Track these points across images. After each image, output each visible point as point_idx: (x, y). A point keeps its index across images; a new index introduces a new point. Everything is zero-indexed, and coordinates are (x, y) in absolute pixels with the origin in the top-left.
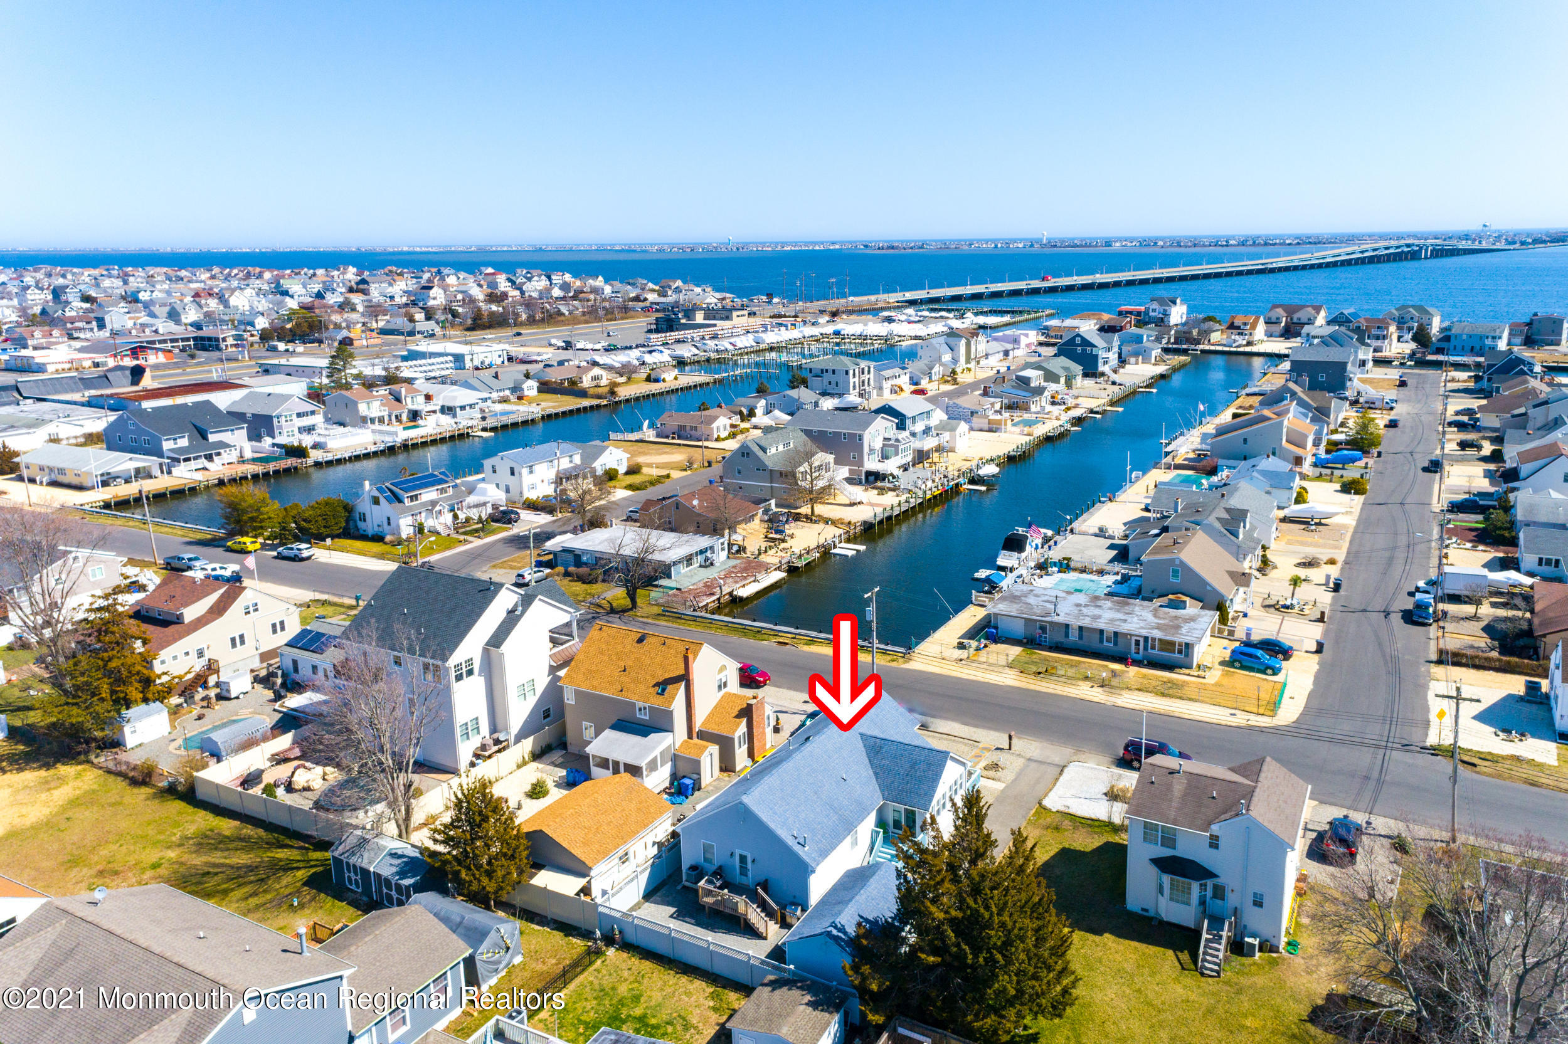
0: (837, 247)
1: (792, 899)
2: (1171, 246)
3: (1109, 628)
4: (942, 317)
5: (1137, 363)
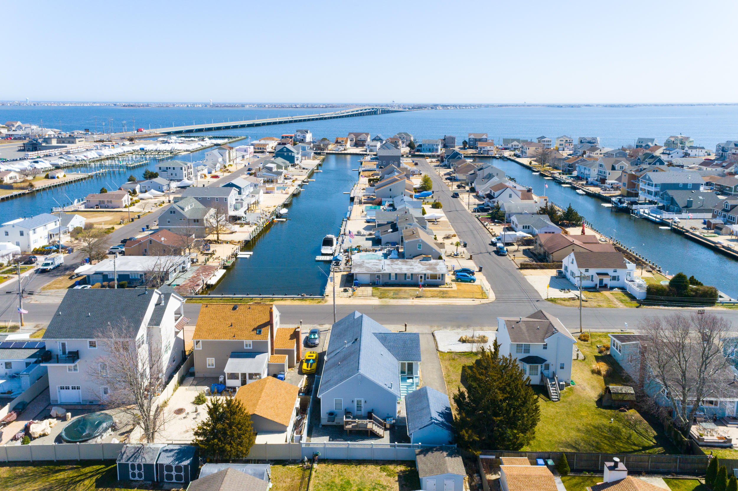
0: (98, 105)
1: (386, 415)
2: (271, 107)
3: (409, 272)
4: (192, 140)
5: (305, 159)
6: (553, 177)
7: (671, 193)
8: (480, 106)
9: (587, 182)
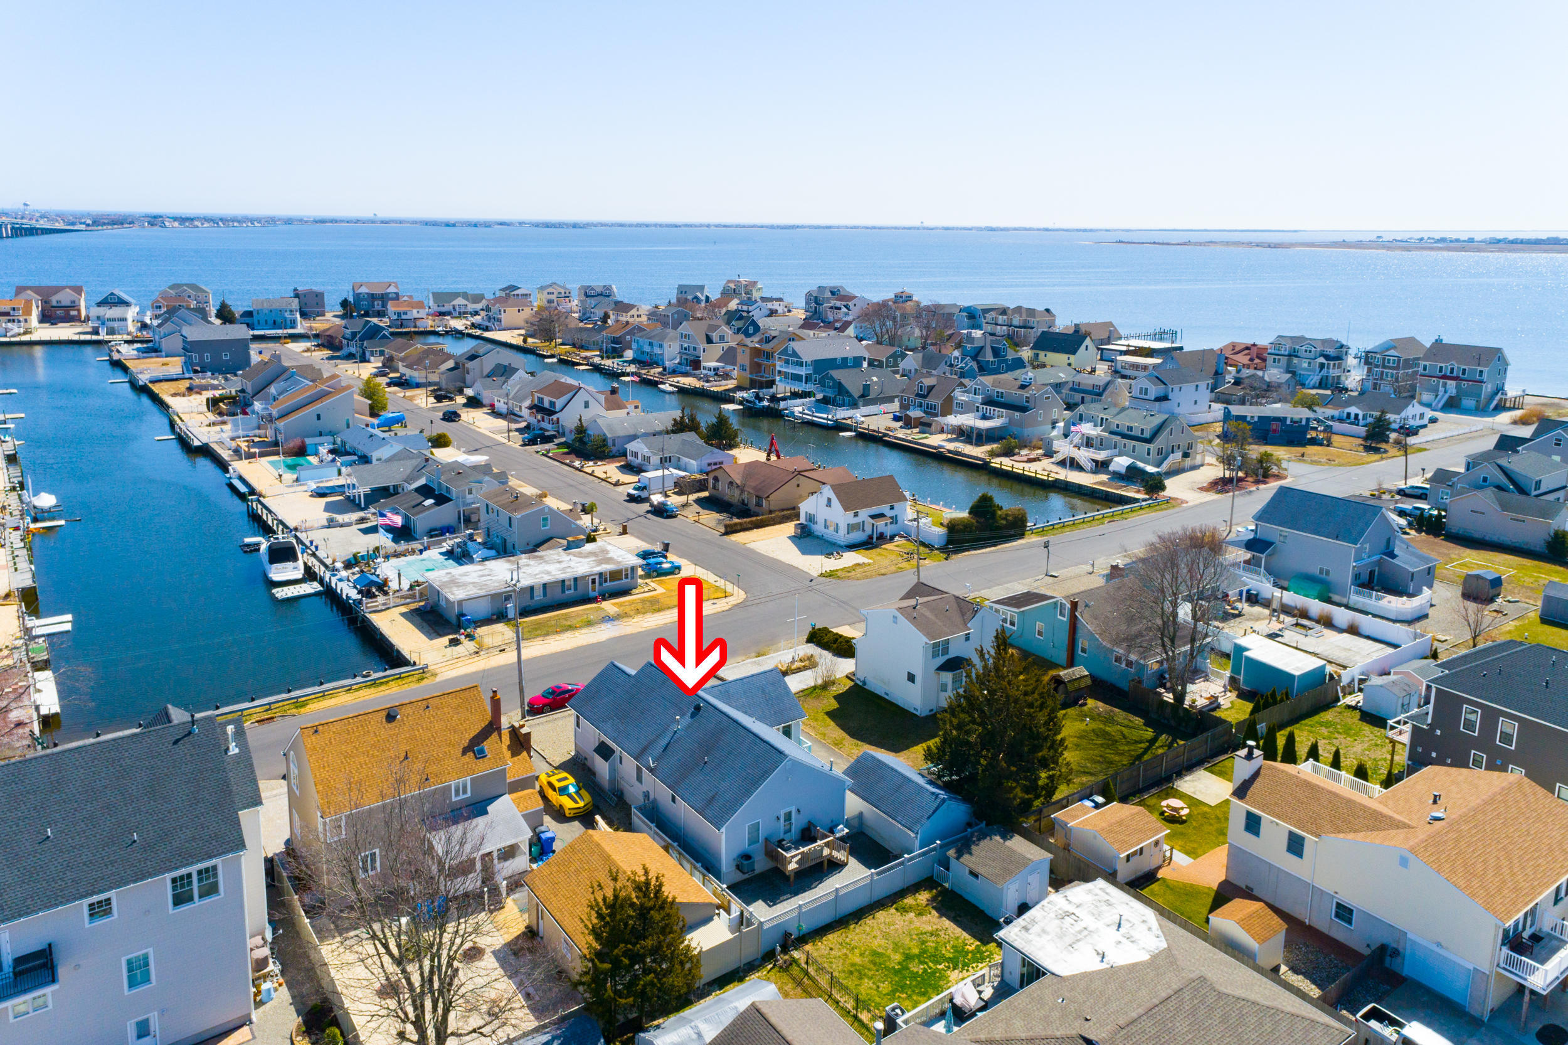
3: (569, 577)
6: (591, 365)
7: (837, 374)
8: (272, 221)
9: (665, 369)
